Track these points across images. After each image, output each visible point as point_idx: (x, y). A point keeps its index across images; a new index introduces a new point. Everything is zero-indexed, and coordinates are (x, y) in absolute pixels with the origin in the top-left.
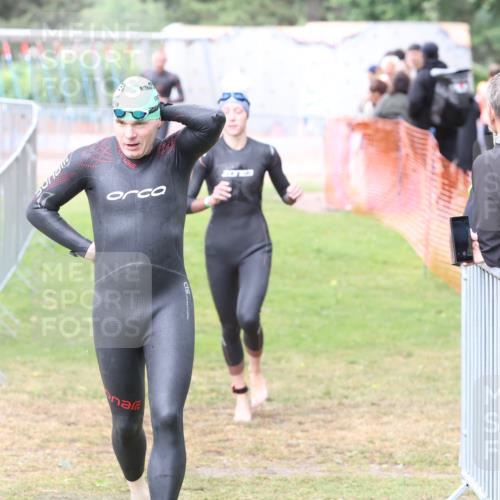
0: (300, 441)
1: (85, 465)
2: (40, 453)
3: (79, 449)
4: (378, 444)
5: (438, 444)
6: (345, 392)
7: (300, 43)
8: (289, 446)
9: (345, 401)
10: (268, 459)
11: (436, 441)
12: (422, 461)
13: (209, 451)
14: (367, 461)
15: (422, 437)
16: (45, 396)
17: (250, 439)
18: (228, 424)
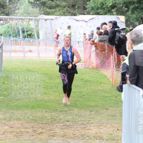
0: (77, 133)
1: (16, 139)
2: (3, 136)
3: (14, 134)
4: (99, 134)
5: (116, 134)
6: (89, 120)
7: (77, 21)
8: (73, 134)
9: (89, 122)
10: (67, 138)
11: (115, 133)
12: (111, 139)
13: (51, 136)
14: (96, 139)
15: (111, 132)
16: (4, 119)
17: (62, 132)
18: (56, 128)
